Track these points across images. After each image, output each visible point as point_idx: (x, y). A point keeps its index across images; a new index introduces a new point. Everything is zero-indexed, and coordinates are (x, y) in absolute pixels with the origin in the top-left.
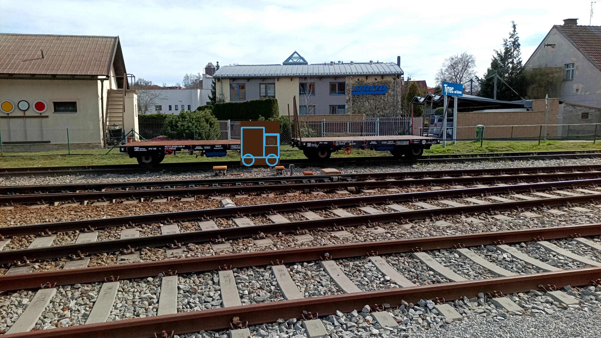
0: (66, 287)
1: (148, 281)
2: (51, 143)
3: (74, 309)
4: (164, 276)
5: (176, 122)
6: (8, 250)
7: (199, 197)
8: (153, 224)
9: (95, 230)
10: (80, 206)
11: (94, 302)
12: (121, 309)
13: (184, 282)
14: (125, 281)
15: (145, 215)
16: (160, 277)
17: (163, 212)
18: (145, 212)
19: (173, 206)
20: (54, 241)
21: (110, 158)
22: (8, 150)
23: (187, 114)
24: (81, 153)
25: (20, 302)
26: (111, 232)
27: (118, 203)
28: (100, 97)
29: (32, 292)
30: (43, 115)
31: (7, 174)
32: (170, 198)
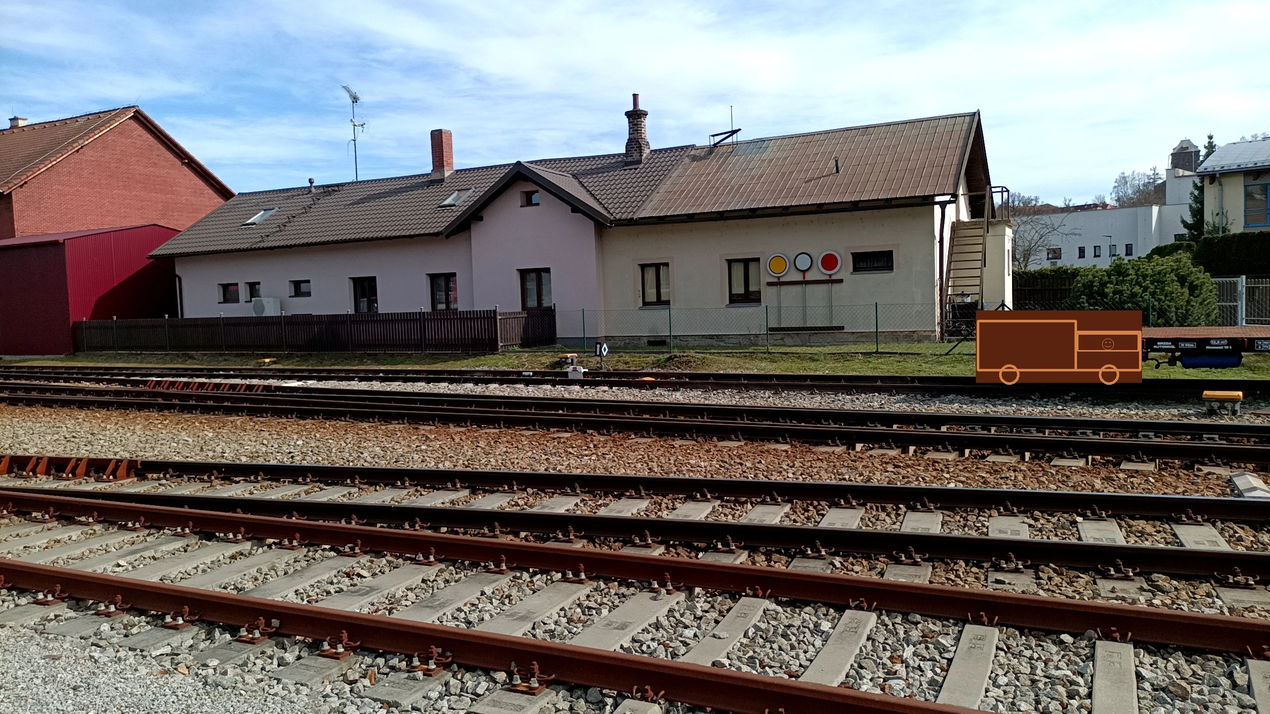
0: (894, 615)
1: (1062, 642)
2: (845, 331)
3: (911, 663)
4: (1099, 639)
5: (1101, 285)
6: (787, 523)
7: (1166, 464)
8: (1059, 514)
9: (936, 508)
10: (903, 456)
11: (950, 661)
12: (1008, 689)
13: (1151, 665)
14: (1011, 630)
15: (1038, 491)
16: (1090, 640)
17: (1080, 488)
18: (1037, 485)
19: (1103, 479)
20: (862, 519)
21: (953, 362)
22: (776, 343)
23: (1129, 267)
24: (899, 351)
25: (817, 625)
26: (969, 518)
27: (976, 458)
28: (938, 238)
29: (836, 611)
30: (834, 278)
31: (775, 385)
32: (1093, 460)
